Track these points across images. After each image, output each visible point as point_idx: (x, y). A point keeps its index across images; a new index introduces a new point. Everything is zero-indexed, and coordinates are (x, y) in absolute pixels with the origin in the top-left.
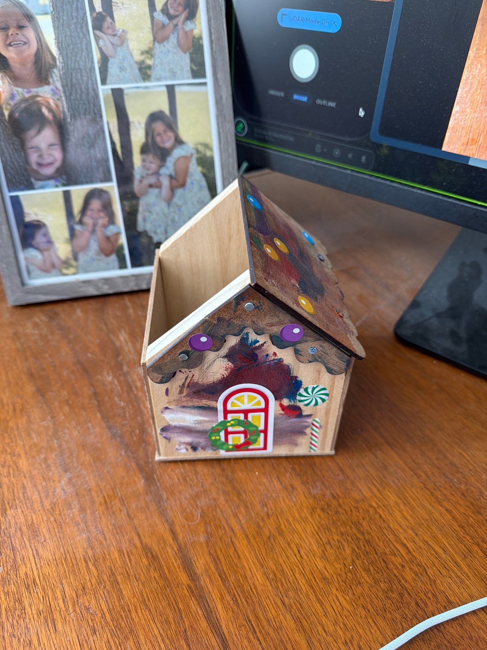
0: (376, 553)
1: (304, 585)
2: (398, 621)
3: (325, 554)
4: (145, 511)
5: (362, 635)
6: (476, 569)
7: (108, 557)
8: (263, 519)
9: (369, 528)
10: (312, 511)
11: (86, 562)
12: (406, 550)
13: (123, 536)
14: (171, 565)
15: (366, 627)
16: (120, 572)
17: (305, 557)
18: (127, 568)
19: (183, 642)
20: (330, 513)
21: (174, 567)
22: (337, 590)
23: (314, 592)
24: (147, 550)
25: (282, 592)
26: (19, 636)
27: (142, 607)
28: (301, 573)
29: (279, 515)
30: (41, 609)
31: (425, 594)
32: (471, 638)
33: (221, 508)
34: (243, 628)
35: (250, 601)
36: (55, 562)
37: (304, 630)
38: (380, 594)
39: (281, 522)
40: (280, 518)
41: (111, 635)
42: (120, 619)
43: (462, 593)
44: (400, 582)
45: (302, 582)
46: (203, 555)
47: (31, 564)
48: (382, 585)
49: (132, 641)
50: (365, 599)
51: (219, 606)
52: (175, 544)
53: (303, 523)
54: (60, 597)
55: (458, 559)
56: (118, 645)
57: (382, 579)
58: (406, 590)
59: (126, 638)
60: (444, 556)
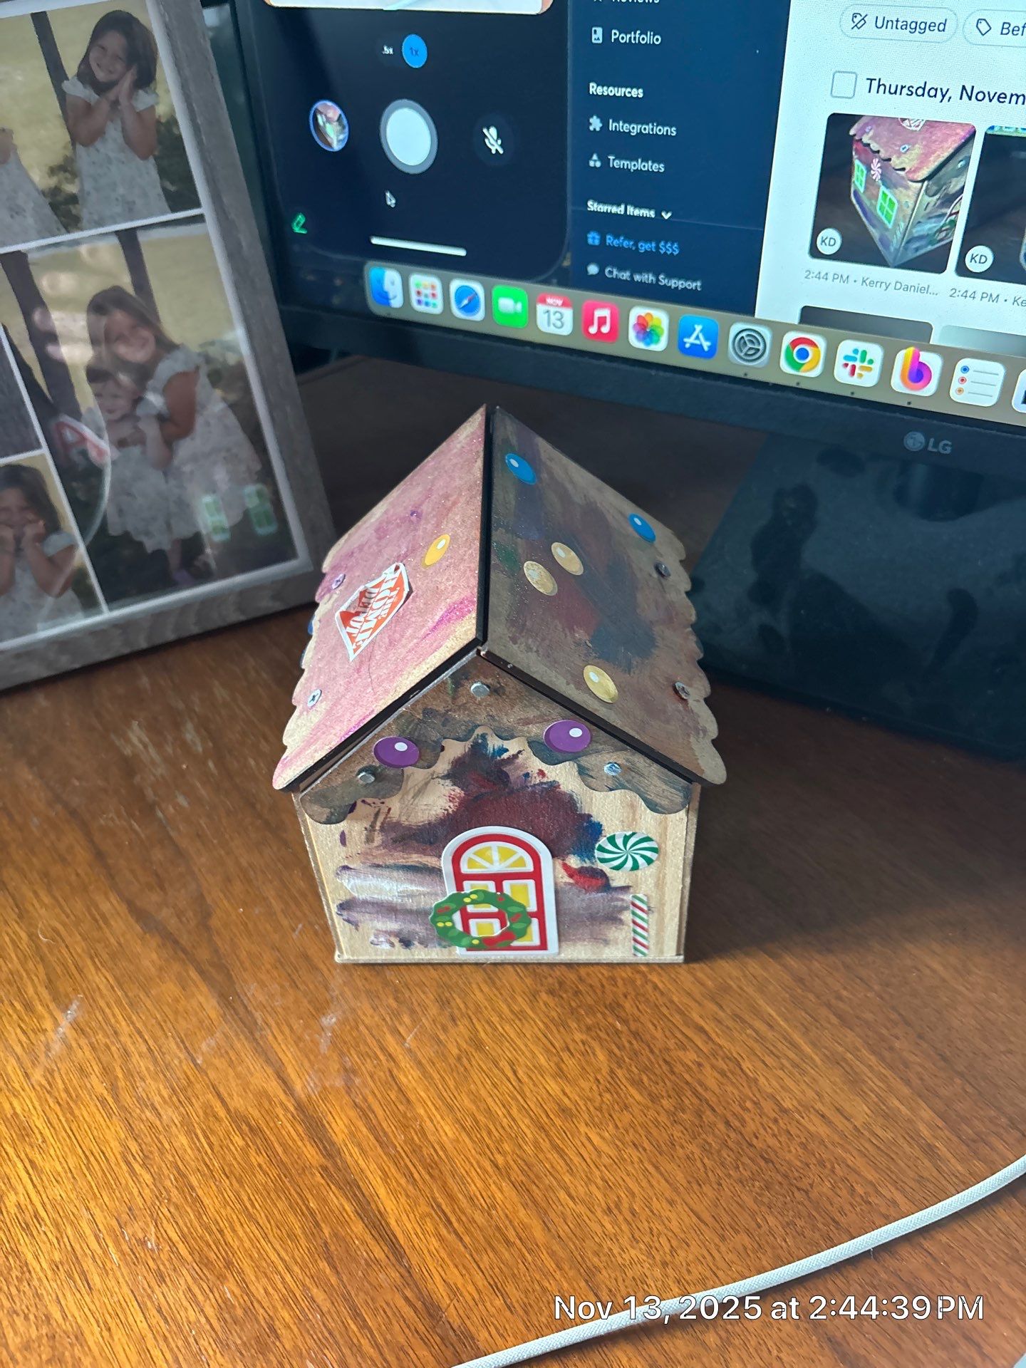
0: (652, 1051)
1: (528, 1127)
2: (696, 1157)
3: (561, 1069)
4: (227, 1052)
5: (636, 1191)
6: (826, 1048)
7: (167, 1146)
8: (445, 1029)
9: (635, 1011)
10: (532, 998)
11: (128, 1163)
12: (705, 1038)
13: (192, 1105)
14: (287, 1137)
15: (642, 1177)
16: (194, 1167)
17: (525, 1079)
18: (206, 1159)
19: (323, 1265)
20: (564, 996)
21: (294, 1140)
22: (587, 1124)
23: (548, 1135)
24: (238, 1119)
25: (492, 1146)
26: (26, 1311)
27: (242, 1220)
28: (521, 1108)
29: (473, 1017)
30: (58, 1260)
31: (740, 1105)
32: (821, 1163)
33: (367, 1022)
34: (428, 1220)
35: (435, 1173)
36: (69, 1175)
37: (535, 1202)
38: (663, 1119)
39: (480, 1029)
40: (475, 1021)
41: (193, 1278)
42: (205, 1249)
43: (803, 1092)
44: (695, 1093)
45: (524, 1123)
46: (342, 1108)
47: (24, 1187)
48: (664, 1102)
49: (231, 1279)
50: (636, 1132)
51: (382, 1192)
52: (289, 1101)
53: (517, 1021)
54: (88, 1231)
55: (797, 1038)
56: (208, 1291)
57: (664, 1094)
58: (708, 1104)
59: (221, 1278)
60: (770, 1034)
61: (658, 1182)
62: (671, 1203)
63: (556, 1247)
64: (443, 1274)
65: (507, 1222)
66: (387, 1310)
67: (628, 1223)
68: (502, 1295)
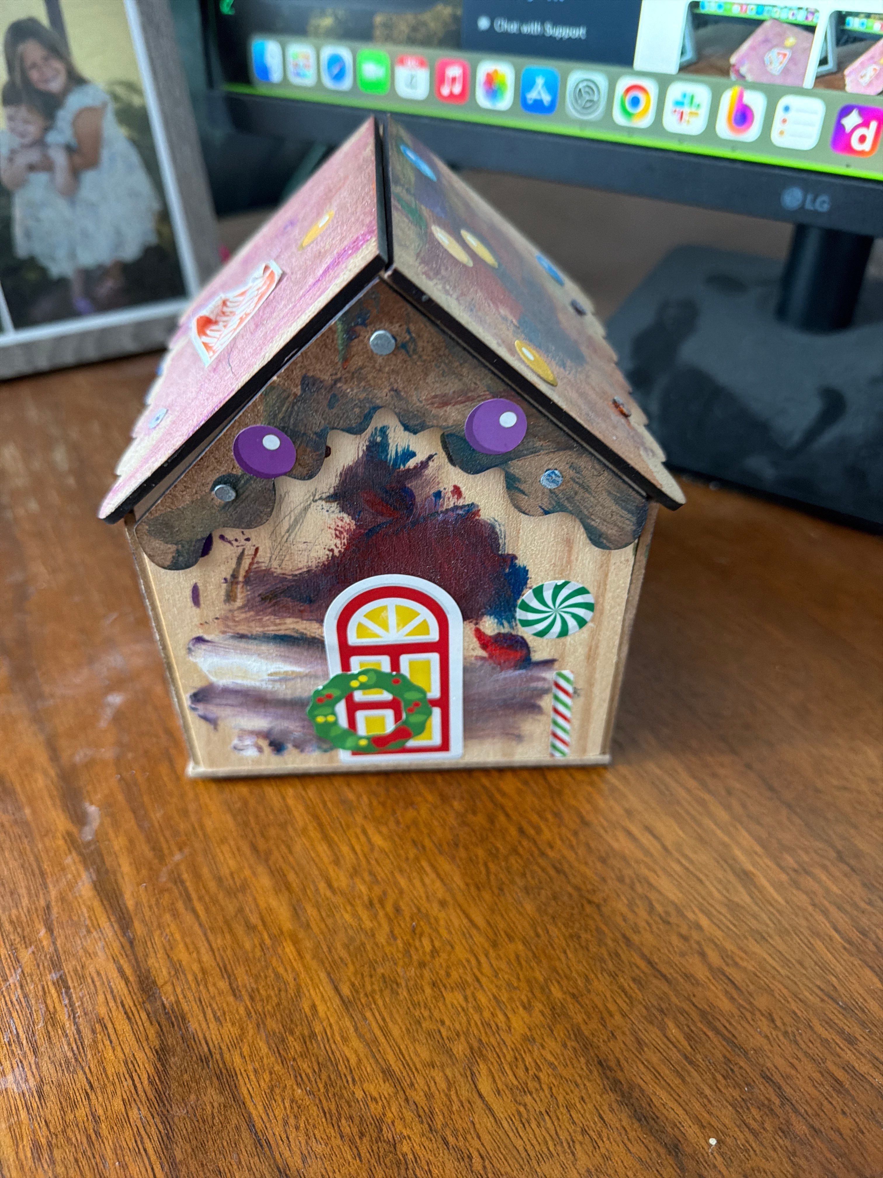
1: (301, 814)
2: (481, 860)
5: (406, 889)
15: (415, 875)
19: (40, 926)
21: (45, 804)
23: (320, 824)
25: (256, 828)
31: (538, 814)
32: (621, 879)
34: (167, 893)
37: (288, 887)
48: (456, 804)
50: (418, 829)
51: (124, 862)
52: (52, 767)
58: (503, 809)
61: (433, 882)
62: (443, 904)
63: (301, 934)
64: (168, 948)
65: (253, 906)
66: (96, 979)
67: (390, 920)
68: (229, 978)
